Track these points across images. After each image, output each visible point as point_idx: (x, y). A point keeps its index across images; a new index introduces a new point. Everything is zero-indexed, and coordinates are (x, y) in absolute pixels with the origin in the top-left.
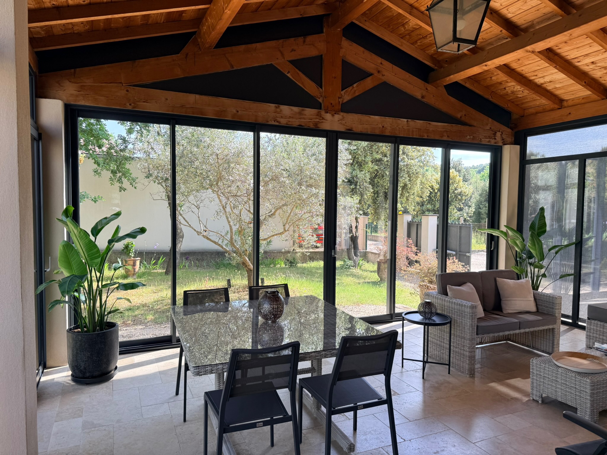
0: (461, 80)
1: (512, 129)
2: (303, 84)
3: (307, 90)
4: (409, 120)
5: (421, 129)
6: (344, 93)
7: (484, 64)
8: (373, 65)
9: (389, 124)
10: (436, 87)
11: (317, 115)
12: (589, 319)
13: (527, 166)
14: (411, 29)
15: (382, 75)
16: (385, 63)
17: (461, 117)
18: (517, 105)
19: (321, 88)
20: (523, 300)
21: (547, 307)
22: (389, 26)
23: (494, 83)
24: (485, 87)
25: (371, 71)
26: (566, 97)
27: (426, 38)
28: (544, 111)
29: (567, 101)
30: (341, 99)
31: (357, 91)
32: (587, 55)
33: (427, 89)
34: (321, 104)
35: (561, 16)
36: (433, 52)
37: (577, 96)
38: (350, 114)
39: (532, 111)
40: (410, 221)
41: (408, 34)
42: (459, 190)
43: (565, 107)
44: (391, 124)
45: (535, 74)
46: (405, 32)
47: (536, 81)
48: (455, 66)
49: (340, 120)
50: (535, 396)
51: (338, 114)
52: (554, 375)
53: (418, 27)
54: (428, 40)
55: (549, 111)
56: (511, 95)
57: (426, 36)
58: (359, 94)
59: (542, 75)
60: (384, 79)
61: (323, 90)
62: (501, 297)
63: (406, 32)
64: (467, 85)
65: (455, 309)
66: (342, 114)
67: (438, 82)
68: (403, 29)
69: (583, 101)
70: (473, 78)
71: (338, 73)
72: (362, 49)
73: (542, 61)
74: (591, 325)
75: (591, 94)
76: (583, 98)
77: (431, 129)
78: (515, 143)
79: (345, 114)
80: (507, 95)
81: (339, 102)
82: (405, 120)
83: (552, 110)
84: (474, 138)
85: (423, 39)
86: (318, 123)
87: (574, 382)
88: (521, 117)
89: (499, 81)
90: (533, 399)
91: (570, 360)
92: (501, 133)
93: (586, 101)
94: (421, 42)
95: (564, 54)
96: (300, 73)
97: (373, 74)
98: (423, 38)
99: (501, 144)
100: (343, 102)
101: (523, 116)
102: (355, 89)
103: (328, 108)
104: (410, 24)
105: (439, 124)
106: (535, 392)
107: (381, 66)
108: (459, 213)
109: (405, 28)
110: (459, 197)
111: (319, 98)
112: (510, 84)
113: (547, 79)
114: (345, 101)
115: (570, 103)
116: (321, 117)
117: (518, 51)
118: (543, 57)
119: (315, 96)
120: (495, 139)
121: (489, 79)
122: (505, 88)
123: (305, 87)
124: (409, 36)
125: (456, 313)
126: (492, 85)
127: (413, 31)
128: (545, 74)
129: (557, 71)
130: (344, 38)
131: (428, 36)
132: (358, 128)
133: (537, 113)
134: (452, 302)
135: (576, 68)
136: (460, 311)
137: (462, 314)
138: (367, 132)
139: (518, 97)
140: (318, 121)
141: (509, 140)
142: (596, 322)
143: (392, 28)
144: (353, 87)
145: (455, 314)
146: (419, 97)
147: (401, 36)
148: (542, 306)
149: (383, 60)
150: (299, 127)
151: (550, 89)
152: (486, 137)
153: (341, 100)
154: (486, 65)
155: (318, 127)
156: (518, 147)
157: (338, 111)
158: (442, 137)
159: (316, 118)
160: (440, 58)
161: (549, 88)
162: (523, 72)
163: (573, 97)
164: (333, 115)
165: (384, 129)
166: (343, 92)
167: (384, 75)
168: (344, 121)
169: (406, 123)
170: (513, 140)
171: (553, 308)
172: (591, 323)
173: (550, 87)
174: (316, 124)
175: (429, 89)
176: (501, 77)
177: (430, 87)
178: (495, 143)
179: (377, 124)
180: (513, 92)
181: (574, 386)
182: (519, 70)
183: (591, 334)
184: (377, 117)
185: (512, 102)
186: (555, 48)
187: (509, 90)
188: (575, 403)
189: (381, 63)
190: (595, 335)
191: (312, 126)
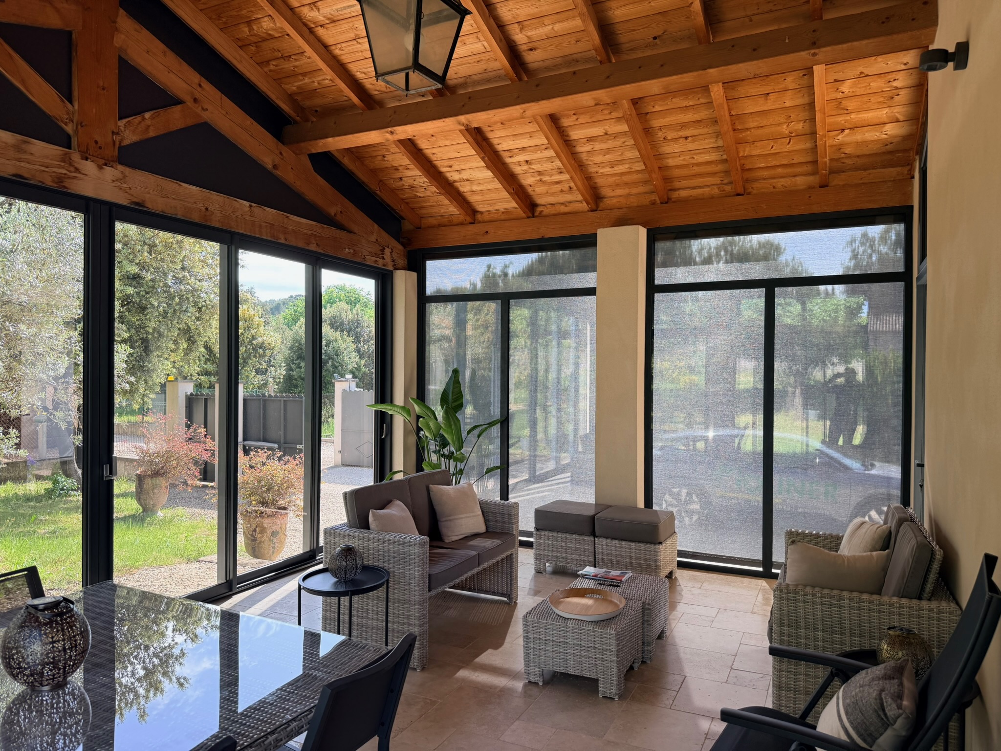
0: (338, 150)
1: (402, 244)
2: (23, 82)
3: (33, 99)
4: (253, 204)
5: (273, 225)
6: (125, 125)
7: (390, 129)
8: (185, 85)
9: (217, 206)
10: (296, 154)
11: (63, 161)
12: (537, 529)
13: (427, 305)
14: (264, 35)
15: (203, 109)
16: (207, 85)
17: (335, 215)
18: (413, 209)
19: (71, 102)
20: (469, 517)
21: (500, 522)
22: (219, 17)
23: (387, 166)
24: (371, 170)
25: (182, 95)
26: (480, 208)
27: (289, 60)
28: (451, 224)
29: (482, 213)
30: (119, 138)
31: (151, 128)
32: (523, 149)
33: (281, 153)
34: (69, 137)
35: (511, 80)
36: (295, 88)
37: (496, 208)
38: (138, 172)
39: (433, 221)
40: (192, 394)
41: (255, 43)
42: (260, 340)
43: (480, 222)
44: (221, 207)
45: (449, 163)
46: (250, 38)
47: (448, 175)
48: (335, 123)
49: (117, 180)
50: (532, 676)
51: (112, 166)
52: (562, 634)
53: (277, 35)
54: (291, 65)
55: (457, 225)
56: (408, 191)
57: (290, 56)
58: (157, 134)
59: (458, 168)
60: (206, 116)
61: (76, 107)
62: (438, 517)
63: (253, 39)
64: (346, 161)
65: (389, 552)
66: (120, 167)
67: (303, 144)
68: (246, 29)
69: (503, 217)
70: (356, 153)
71: (110, 79)
72: (162, 46)
73: (468, 145)
74: (540, 539)
75: (516, 208)
76: (503, 213)
77: (290, 228)
78: (410, 267)
79: (127, 170)
80: (402, 190)
81: (114, 142)
82: (247, 204)
83: (462, 224)
84: (355, 253)
85: (282, 60)
86: (64, 178)
87: (593, 639)
88: (417, 228)
89: (395, 165)
90: (530, 682)
91: (569, 603)
92: (390, 250)
93: (507, 217)
94: (276, 66)
95: (495, 142)
96: (17, 57)
97: (184, 102)
98: (283, 57)
99: (391, 268)
100: (122, 144)
101: (420, 228)
102: (149, 122)
103: (88, 149)
104: (263, 24)
105: (304, 220)
106: (532, 669)
107: (199, 89)
108: (260, 377)
109: (251, 29)
110: (261, 351)
111: (66, 124)
112: (409, 173)
113: (465, 175)
114: (126, 142)
115: (486, 217)
116: (70, 164)
117: (447, 120)
118: (471, 139)
119: (55, 117)
120: (383, 258)
121: (380, 158)
122: (401, 178)
123: (28, 91)
124: (256, 47)
125: (392, 559)
126: (383, 170)
127: (265, 40)
128: (463, 167)
129: (483, 164)
130: (122, 12)
131: (293, 57)
132: (156, 203)
133: (440, 226)
134: (384, 541)
135: (505, 165)
136: (399, 554)
137: (404, 558)
138: (177, 214)
139: (416, 197)
140: (65, 174)
141: (402, 262)
142: (547, 533)
143: (225, 23)
144: (144, 119)
145: (389, 560)
146: (269, 166)
147: (240, 44)
148: (492, 521)
149: (203, 78)
150: (14, 178)
151: (464, 192)
152: (371, 255)
153: (117, 138)
154: (392, 133)
155: (65, 187)
156: (414, 275)
157: (112, 161)
158: (308, 244)
159: (60, 167)
160: (307, 103)
161: (462, 189)
162: (434, 158)
163: (490, 208)
164: (100, 168)
165: (208, 213)
166: (122, 123)
167: (207, 109)
168: (125, 183)
169: (247, 209)
170: (406, 263)
171: (509, 523)
172: (541, 535)
173: (464, 188)
174: (60, 179)
175: (284, 154)
176: (401, 159)
177: (285, 150)
178: (384, 265)
179: (195, 203)
180: (411, 187)
181: (593, 645)
182: (428, 152)
183: (542, 552)
184: (194, 188)
185: (407, 203)
186: (486, 129)
187: (407, 182)
188: (595, 671)
189: (200, 85)
190: (546, 553)
191: (49, 182)
